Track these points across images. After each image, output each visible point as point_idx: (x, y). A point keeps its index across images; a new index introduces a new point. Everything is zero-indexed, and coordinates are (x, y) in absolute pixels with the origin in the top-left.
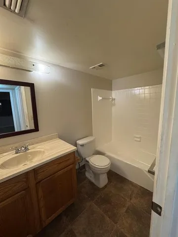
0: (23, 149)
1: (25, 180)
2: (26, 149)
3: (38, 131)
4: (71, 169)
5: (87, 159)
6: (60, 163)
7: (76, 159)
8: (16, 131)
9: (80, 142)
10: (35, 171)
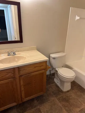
0: (12, 53)
1: (13, 72)
2: (14, 54)
3: (22, 42)
4: (43, 73)
5: (57, 69)
6: (35, 67)
7: (47, 67)
8: (9, 40)
9: (53, 56)
10: (19, 68)
